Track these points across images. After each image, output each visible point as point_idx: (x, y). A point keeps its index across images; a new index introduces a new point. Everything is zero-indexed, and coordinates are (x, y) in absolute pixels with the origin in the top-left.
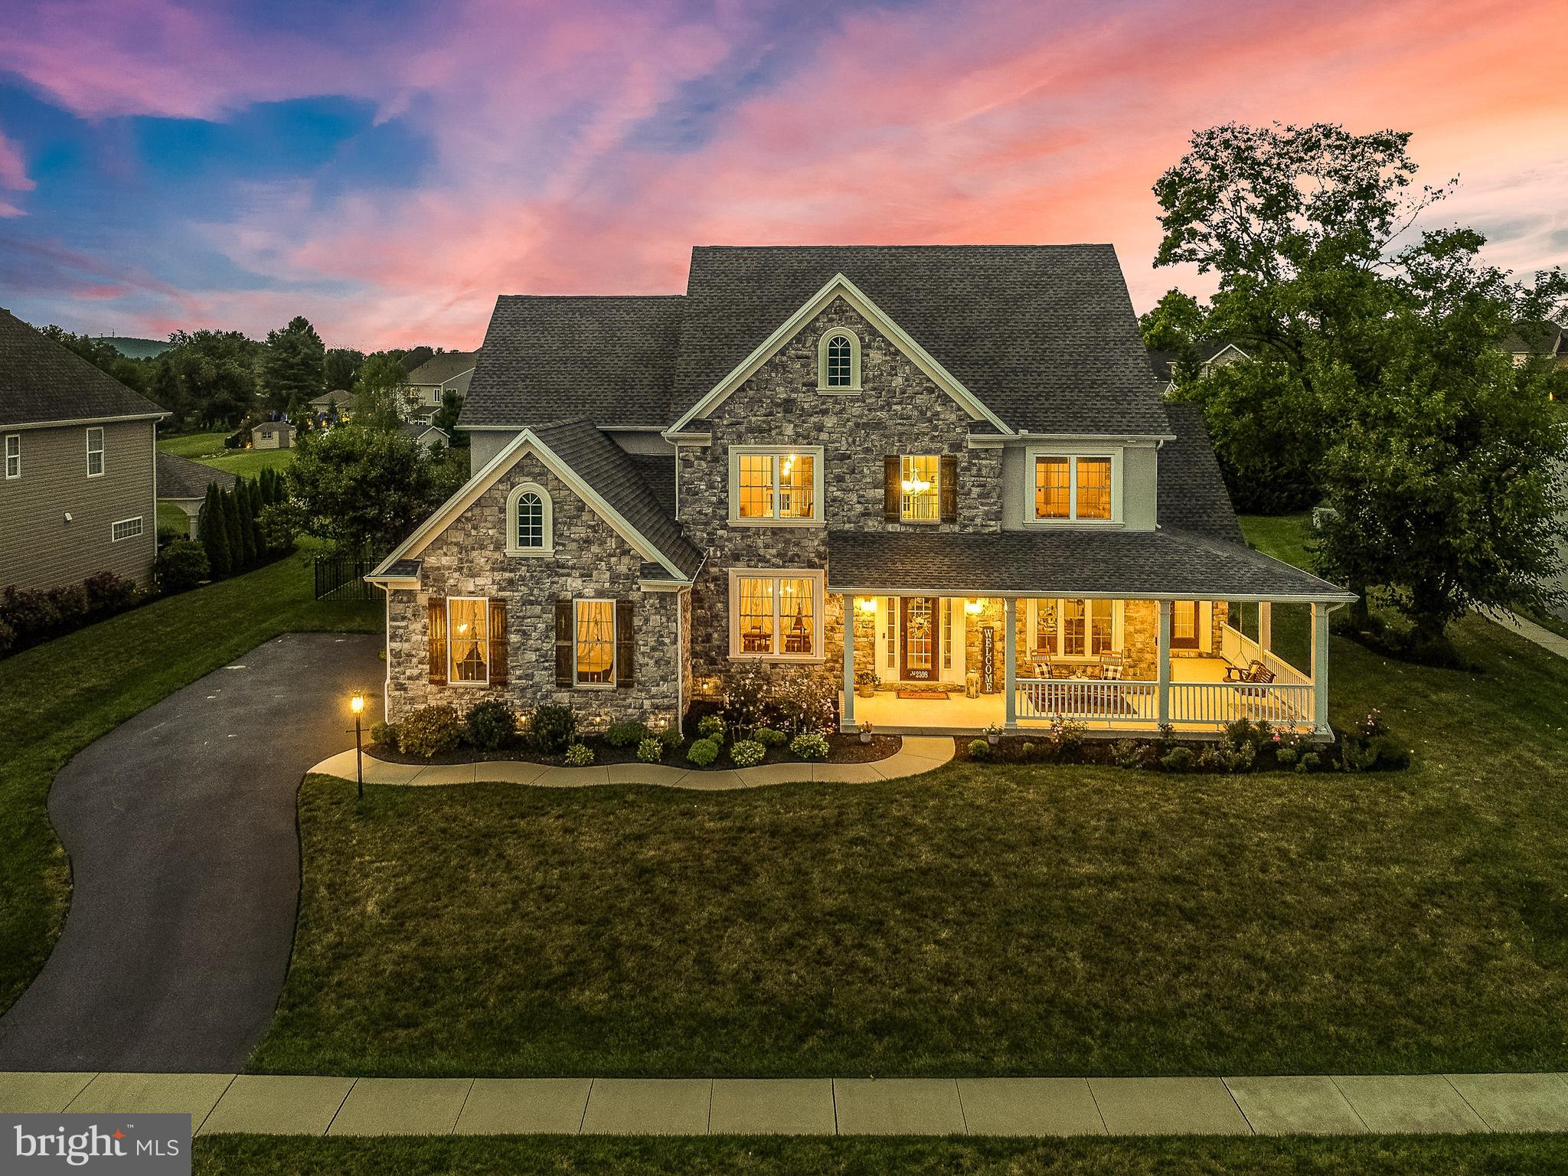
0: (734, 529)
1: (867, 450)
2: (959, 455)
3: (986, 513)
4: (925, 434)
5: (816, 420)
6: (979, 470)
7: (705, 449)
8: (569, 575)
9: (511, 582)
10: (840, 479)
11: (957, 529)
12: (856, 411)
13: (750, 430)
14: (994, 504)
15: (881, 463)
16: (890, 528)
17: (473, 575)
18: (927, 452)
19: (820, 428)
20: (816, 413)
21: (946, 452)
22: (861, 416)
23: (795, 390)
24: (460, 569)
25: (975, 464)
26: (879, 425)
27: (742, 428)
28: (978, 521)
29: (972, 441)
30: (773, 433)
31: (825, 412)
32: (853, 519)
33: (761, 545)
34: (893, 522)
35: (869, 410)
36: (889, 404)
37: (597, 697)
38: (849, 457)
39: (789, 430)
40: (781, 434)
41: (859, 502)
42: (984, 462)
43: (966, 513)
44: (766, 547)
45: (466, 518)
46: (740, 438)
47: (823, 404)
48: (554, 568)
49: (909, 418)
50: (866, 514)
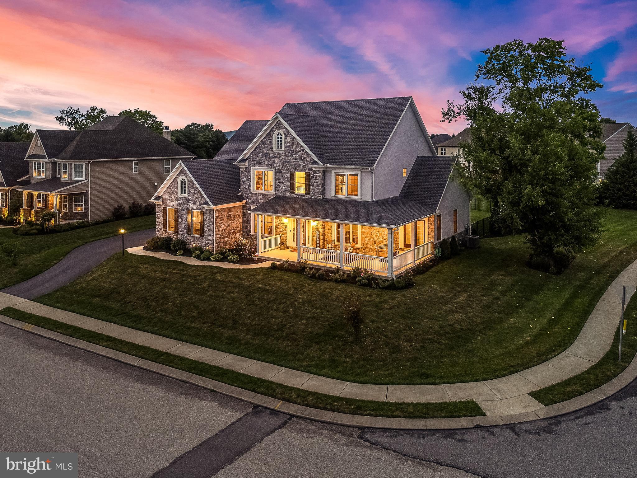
0: (253, 194)
1: (286, 170)
2: (310, 172)
3: (318, 192)
4: (301, 165)
5: (273, 160)
6: (316, 177)
7: (246, 168)
8: (191, 203)
9: (179, 204)
10: (279, 179)
11: (310, 197)
12: (283, 157)
13: (257, 163)
14: (320, 189)
15: (289, 174)
16: (292, 195)
17: (172, 201)
18: (302, 171)
19: (274, 163)
20: (273, 157)
21: (307, 171)
22: (285, 159)
23: (268, 150)
24: (169, 199)
25: (315, 175)
26: (289, 161)
27: (255, 162)
28: (316, 194)
29: (314, 168)
30: (263, 163)
31: (275, 157)
32: (282, 192)
33: (259, 199)
34: (293, 194)
35: (287, 157)
36: (292, 155)
37: (196, 238)
38: (282, 172)
39: (266, 163)
40: (264, 164)
41: (284, 187)
42: (317, 175)
43: (313, 192)
44: (261, 199)
45: (171, 185)
46: (255, 165)
47: (275, 154)
48: (188, 201)
49: (297, 159)
50: (286, 191)
